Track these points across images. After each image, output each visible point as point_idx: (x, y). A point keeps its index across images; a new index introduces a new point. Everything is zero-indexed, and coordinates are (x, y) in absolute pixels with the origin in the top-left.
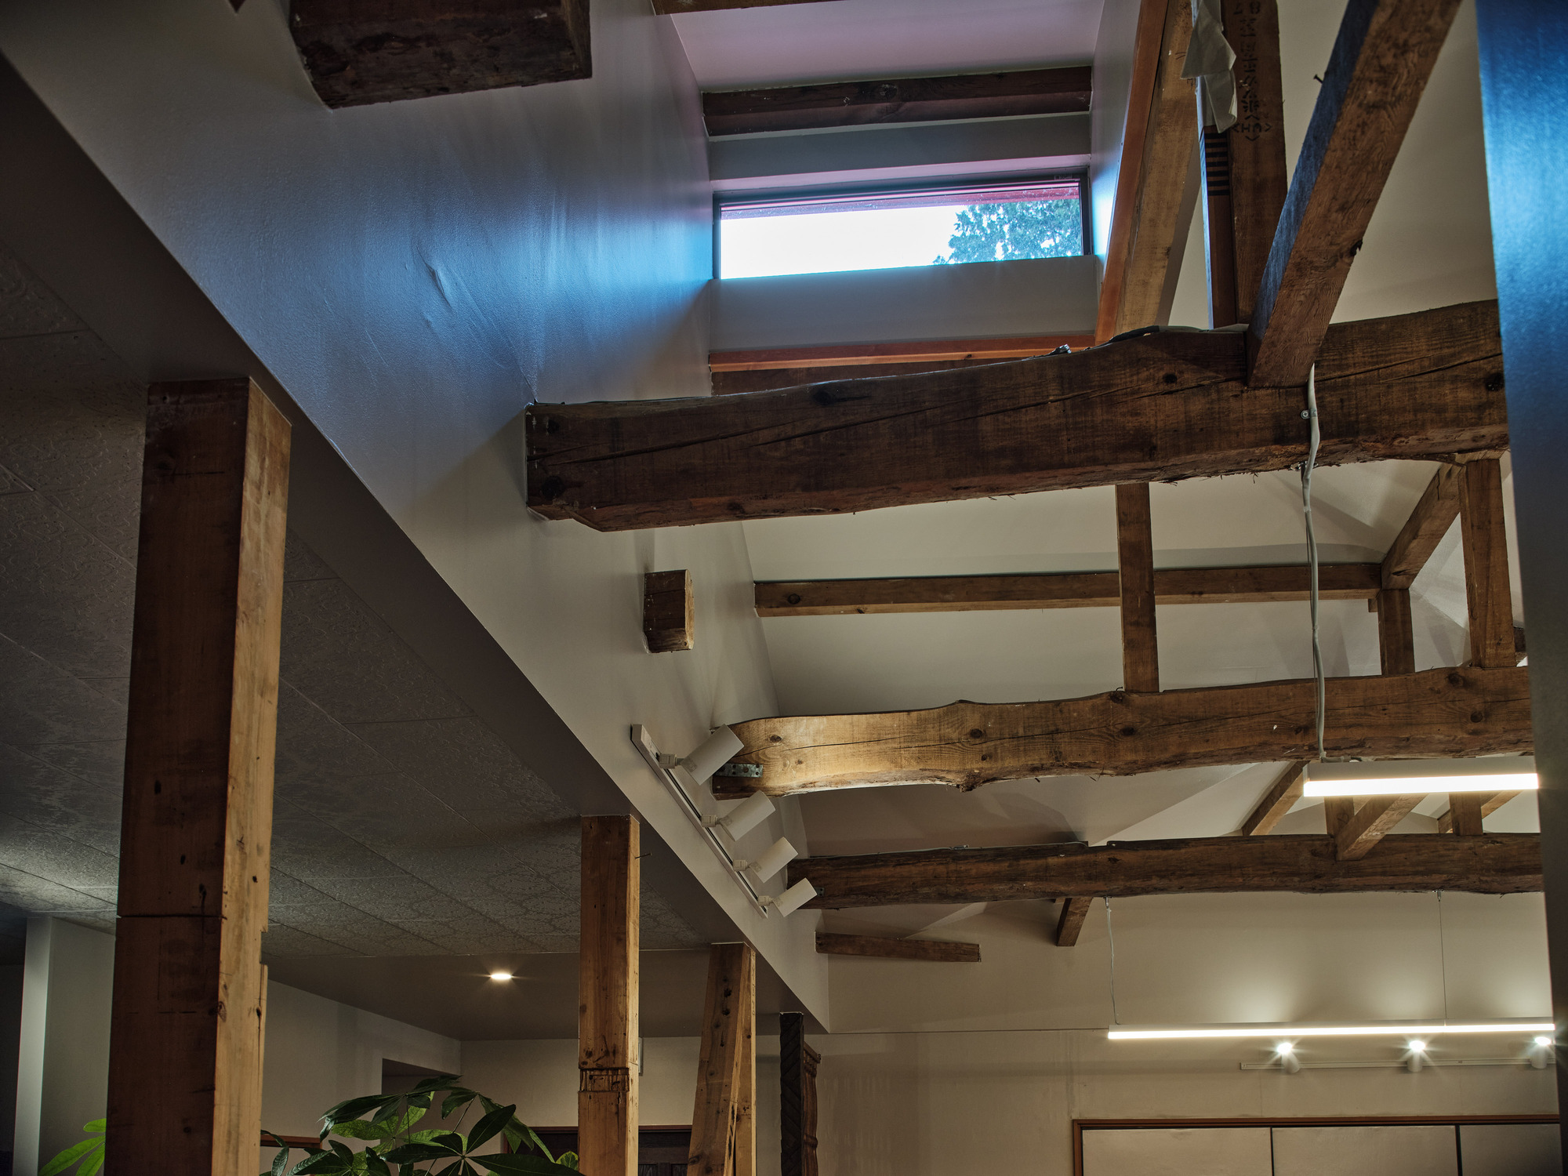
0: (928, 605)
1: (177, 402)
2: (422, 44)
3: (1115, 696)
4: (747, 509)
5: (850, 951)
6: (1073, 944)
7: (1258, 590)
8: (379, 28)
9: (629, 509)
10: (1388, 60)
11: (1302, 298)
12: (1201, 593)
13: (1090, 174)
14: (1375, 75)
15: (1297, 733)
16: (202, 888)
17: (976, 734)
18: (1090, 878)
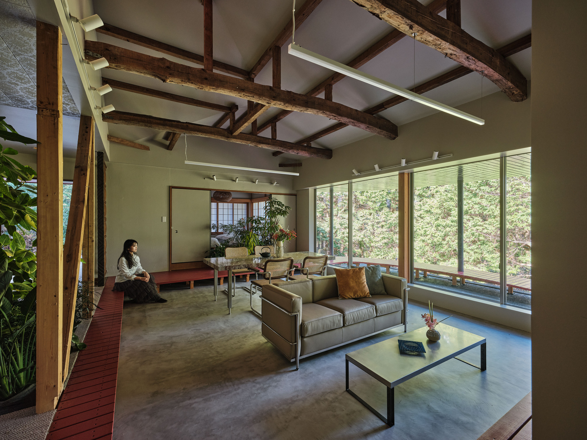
0: (148, 45)
3: (203, 69)
6: (171, 150)
15: (242, 90)
17: (168, 67)
18: (182, 129)
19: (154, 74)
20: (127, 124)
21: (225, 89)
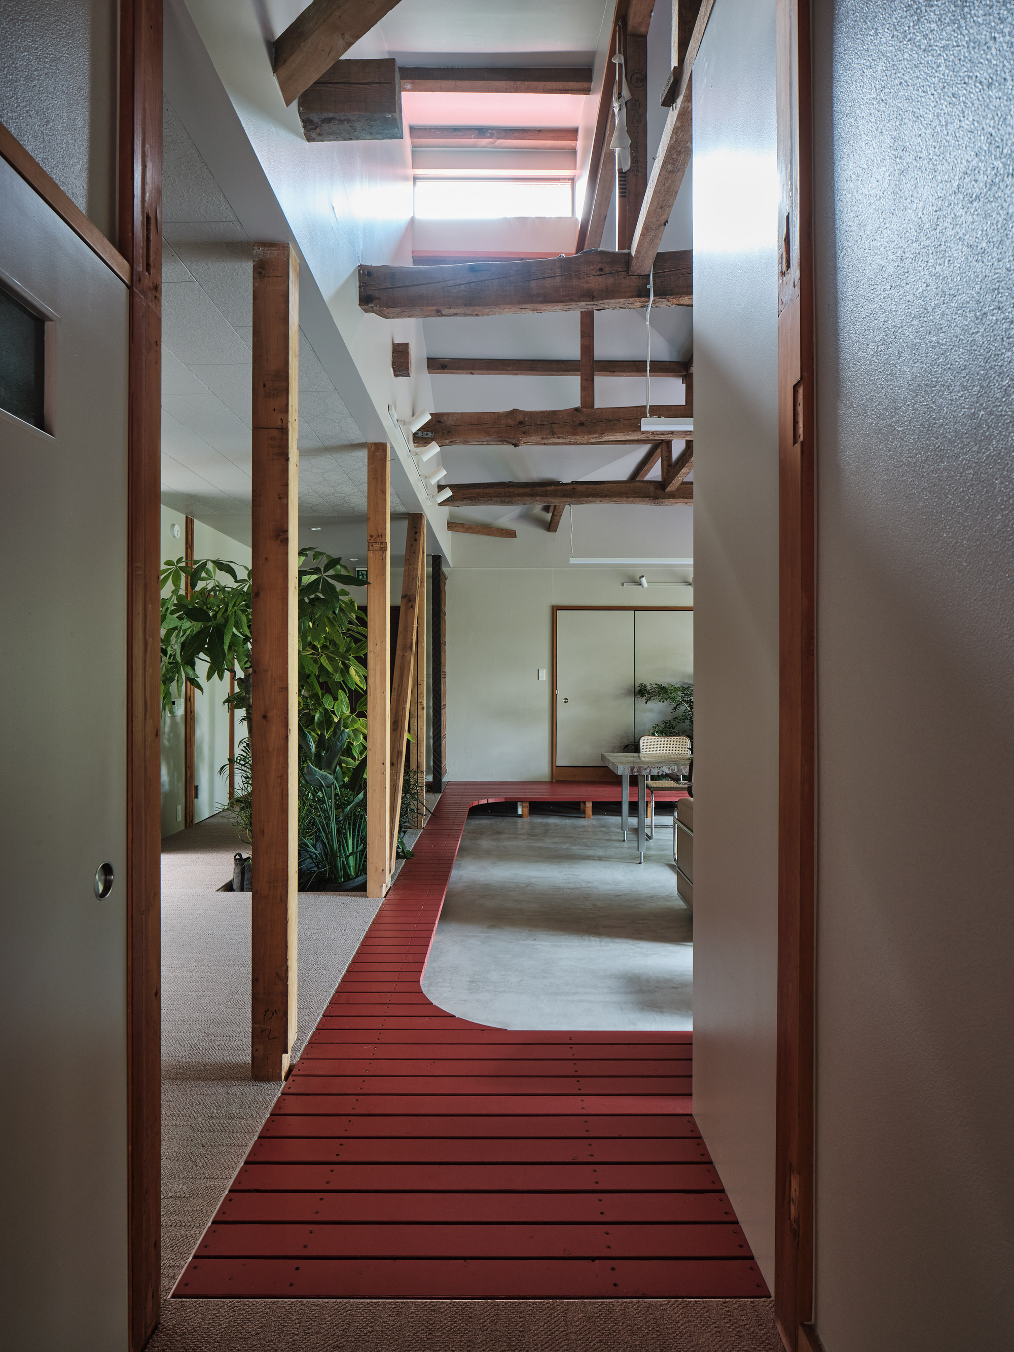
0: (501, 372)
1: (264, 250)
2: (346, 122)
3: (576, 409)
4: (444, 312)
5: (461, 530)
6: (554, 532)
7: (637, 372)
8: (331, 115)
9: (398, 310)
10: (675, 156)
11: (648, 241)
12: (614, 372)
13: (576, 179)
14: (671, 161)
16: (281, 419)
17: (521, 423)
18: (564, 496)
19: (501, 439)
20: (474, 505)
21: (616, 434)
